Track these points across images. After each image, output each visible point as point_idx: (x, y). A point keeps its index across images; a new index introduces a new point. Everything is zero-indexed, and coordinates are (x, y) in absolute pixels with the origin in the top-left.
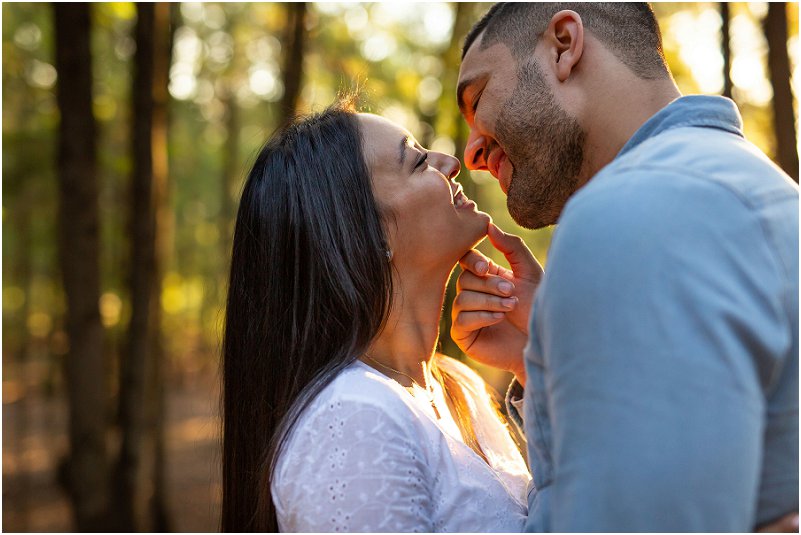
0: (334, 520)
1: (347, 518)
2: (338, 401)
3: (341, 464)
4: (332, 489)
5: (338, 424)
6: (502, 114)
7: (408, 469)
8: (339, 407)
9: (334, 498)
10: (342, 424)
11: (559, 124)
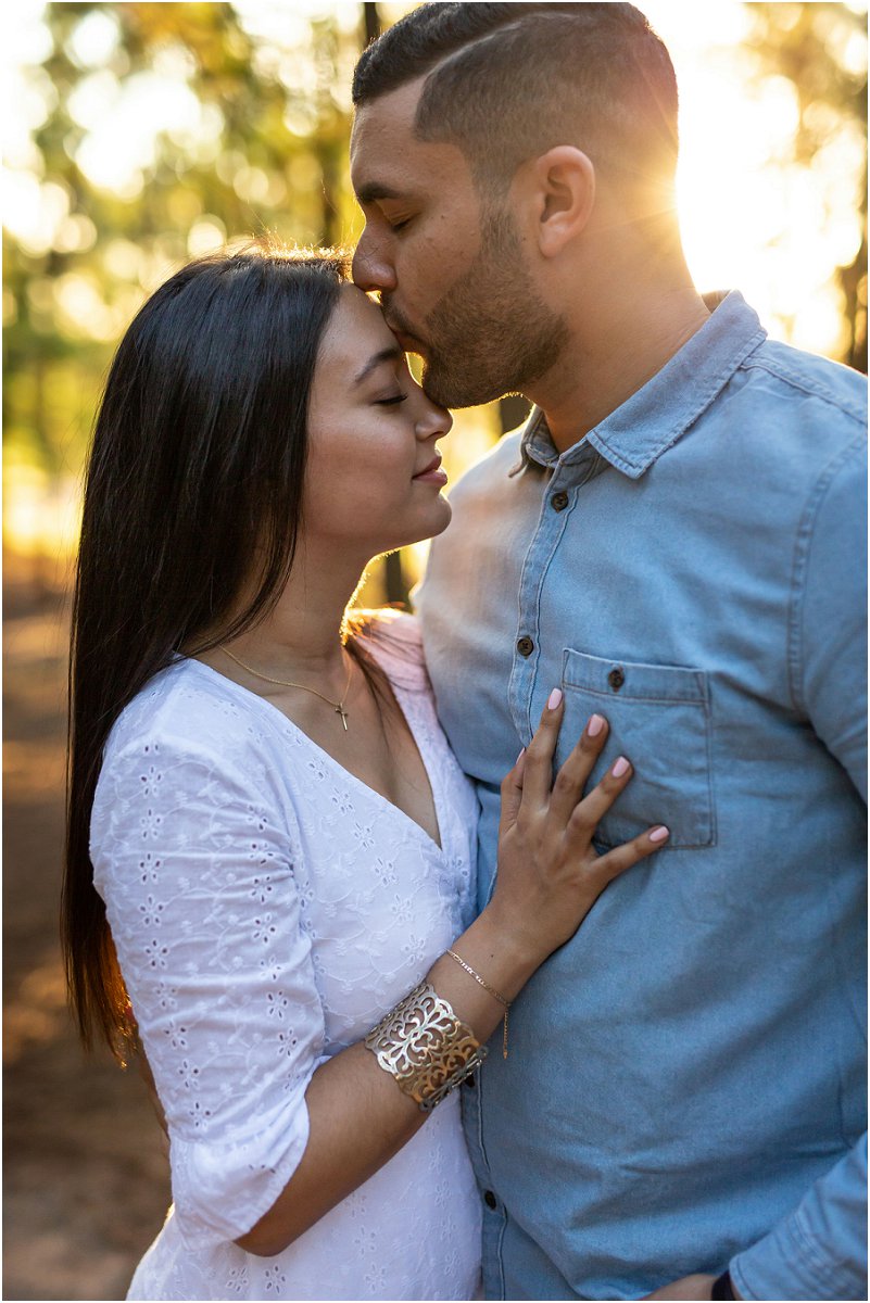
0: (143, 909)
1: (161, 908)
2: (155, 743)
3: (155, 834)
4: (142, 865)
5: (154, 776)
6: (451, 295)
7: (252, 842)
8: (157, 753)
9: (144, 878)
10: (159, 777)
11: (535, 324)
